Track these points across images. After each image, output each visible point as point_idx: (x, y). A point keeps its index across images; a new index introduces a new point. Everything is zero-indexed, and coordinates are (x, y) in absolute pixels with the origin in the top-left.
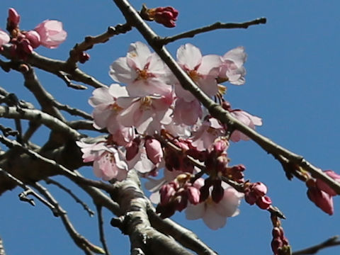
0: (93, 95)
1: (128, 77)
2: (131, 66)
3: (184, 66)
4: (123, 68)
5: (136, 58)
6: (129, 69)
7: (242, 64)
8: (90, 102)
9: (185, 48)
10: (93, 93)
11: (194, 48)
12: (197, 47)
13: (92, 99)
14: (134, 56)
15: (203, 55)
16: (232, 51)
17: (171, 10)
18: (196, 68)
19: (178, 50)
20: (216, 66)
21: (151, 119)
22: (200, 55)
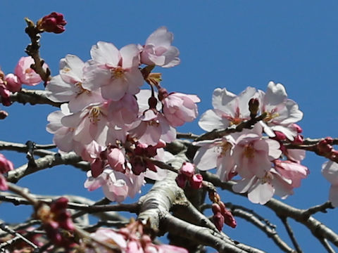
0: (49, 122)
1: (70, 93)
2: (69, 82)
3: (106, 65)
4: (59, 87)
5: (70, 71)
6: (68, 86)
7: (169, 44)
8: (48, 129)
9: (97, 47)
10: (48, 120)
11: (106, 44)
12: (108, 42)
13: (49, 126)
14: (68, 70)
15: (119, 50)
16: (152, 35)
17: (54, 15)
18: (120, 64)
19: (91, 52)
20: (135, 55)
21: (106, 128)
22: (116, 50)
